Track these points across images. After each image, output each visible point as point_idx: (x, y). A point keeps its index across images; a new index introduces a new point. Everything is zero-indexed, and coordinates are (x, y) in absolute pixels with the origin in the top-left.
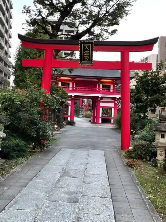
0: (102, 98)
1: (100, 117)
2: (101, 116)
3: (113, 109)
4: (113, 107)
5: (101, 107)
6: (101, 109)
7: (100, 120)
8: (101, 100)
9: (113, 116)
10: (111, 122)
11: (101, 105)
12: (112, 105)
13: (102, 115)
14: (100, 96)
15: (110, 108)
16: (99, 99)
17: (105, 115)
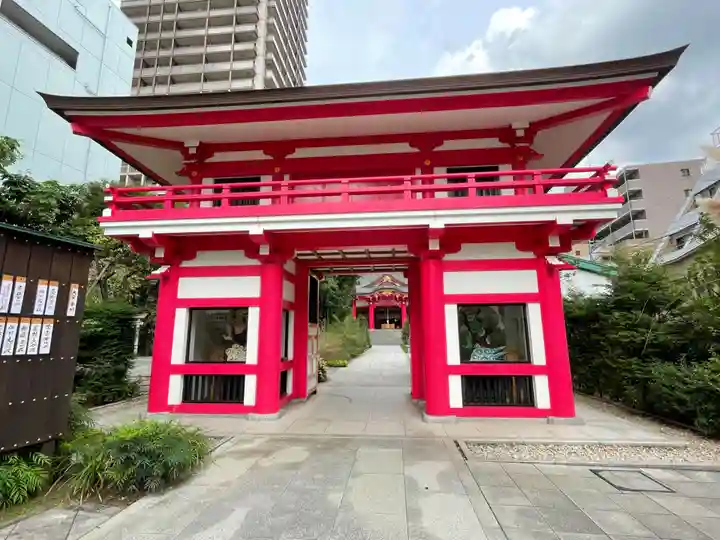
0: (454, 237)
1: (454, 370)
2: (453, 357)
3: (534, 312)
4: (532, 298)
5: (452, 299)
6: (451, 313)
7: (455, 384)
8: (448, 257)
9: (539, 357)
10: (530, 400)
11: (448, 290)
12: (525, 282)
13: (465, 354)
14: (437, 220)
15: (516, 305)
16: (434, 245)
17: (481, 355)
